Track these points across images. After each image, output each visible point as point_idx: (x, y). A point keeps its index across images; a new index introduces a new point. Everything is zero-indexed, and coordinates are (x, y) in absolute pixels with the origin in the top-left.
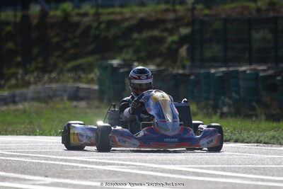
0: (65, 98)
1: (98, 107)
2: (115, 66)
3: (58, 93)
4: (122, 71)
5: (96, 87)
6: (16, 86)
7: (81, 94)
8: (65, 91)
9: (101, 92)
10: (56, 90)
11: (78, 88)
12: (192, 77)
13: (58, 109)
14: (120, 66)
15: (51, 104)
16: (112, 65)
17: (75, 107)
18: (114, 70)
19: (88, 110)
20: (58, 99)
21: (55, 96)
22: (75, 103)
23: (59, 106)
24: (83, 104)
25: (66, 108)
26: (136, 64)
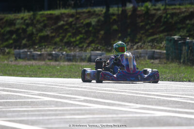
0: (147, 57)
1: (165, 63)
2: (176, 39)
3: (142, 55)
4: (180, 42)
5: (165, 52)
7: (156, 56)
8: (147, 54)
9: (167, 54)
10: (141, 54)
11: (154, 51)
13: (142, 64)
14: (179, 39)
16: (174, 39)
17: (152, 63)
18: (175, 41)
19: (159, 65)
20: (142, 58)
21: (140, 56)
22: (152, 61)
23: (142, 62)
24: (157, 61)
25: (147, 64)
26: (188, 38)
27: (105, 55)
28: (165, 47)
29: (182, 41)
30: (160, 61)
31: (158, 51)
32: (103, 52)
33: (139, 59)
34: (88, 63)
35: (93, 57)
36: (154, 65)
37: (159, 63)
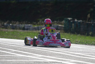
1: (63, 32)
2: (69, 20)
4: (71, 21)
5: (63, 26)
6: (40, 24)
7: (59, 28)
9: (65, 27)
11: (58, 26)
12: (93, 25)
26: (76, 19)
27: (32, 27)
28: (64, 24)
29: (73, 21)
30: (61, 31)
31: (60, 25)
32: (31, 25)
34: (23, 31)
35: (26, 28)
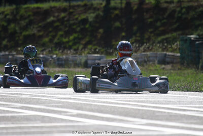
0: (156, 62)
1: (179, 69)
2: (192, 39)
3: (151, 58)
4: (197, 42)
5: (179, 55)
7: (167, 60)
8: (156, 57)
9: (182, 58)
10: (149, 57)
11: (166, 54)
13: (151, 70)
14: (196, 39)
15: (146, 67)
16: (190, 38)
17: (164, 68)
18: (192, 42)
19: (172, 71)
20: (151, 63)
21: (149, 61)
22: (163, 66)
23: (151, 68)
24: (169, 67)
25: (157, 70)
27: (105, 59)
28: (179, 49)
29: (200, 42)
30: (172, 66)
31: (170, 54)
32: (103, 55)
33: (147, 64)
34: (84, 70)
35: (89, 62)
36: (166, 72)
37: (171, 69)
